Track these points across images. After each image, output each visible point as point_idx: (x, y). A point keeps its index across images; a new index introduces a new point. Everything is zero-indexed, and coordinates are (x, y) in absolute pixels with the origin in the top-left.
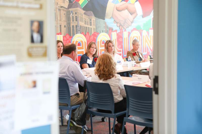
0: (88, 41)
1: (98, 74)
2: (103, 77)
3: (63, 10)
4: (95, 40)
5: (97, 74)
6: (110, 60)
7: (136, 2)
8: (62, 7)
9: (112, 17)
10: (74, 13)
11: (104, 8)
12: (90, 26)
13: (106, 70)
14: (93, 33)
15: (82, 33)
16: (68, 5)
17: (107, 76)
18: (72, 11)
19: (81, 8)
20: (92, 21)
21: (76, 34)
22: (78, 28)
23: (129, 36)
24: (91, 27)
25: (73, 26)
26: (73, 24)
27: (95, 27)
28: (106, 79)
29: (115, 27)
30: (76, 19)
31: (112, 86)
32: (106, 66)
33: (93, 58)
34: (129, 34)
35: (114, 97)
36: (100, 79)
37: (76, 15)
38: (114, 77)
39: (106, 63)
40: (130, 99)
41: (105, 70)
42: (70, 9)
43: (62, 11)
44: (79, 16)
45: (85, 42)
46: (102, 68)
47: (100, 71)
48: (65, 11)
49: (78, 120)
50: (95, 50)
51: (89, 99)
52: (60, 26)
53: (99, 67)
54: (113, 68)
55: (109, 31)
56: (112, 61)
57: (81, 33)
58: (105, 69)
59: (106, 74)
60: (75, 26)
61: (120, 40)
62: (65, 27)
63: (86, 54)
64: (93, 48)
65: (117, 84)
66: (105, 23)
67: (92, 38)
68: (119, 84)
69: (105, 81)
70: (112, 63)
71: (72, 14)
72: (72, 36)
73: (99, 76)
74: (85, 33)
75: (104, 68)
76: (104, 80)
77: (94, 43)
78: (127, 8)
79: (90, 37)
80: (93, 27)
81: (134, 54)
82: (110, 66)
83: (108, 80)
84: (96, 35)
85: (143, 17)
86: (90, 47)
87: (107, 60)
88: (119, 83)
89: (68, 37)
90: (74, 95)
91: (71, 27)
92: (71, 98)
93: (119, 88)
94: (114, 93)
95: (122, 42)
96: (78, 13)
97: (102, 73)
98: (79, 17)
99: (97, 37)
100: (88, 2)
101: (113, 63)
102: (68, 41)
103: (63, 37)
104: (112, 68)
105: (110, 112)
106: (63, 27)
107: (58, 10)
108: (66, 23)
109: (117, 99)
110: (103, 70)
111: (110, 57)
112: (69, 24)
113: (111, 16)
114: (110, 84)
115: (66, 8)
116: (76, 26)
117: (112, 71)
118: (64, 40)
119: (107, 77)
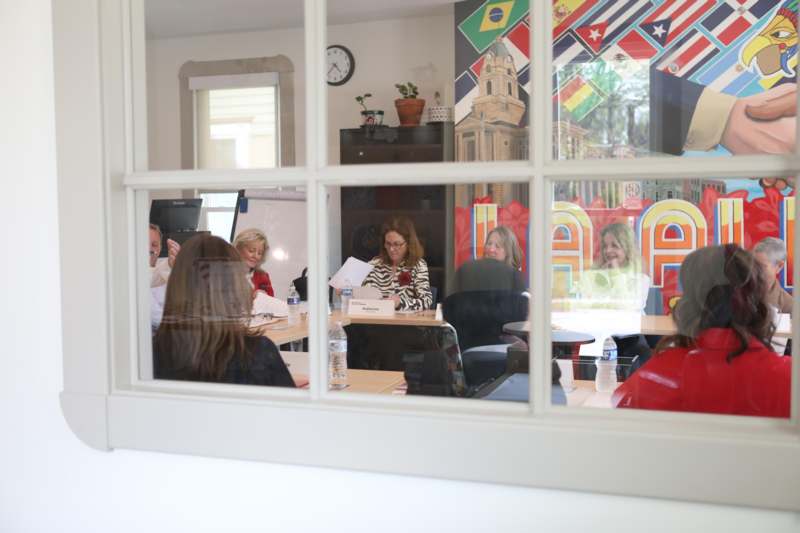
3: (502, 131)
8: (496, 123)
9: (721, 143)
15: (574, 199)
16: (520, 116)
19: (572, 121)
43: (497, 135)
45: (585, 229)
48: (508, 133)
55: (705, 192)
57: (567, 199)
61: (764, 227)
89: (516, 209)
100: (601, 100)
103: (499, 211)
107: (483, 133)
113: (717, 141)
115: (513, 126)
118: (500, 218)
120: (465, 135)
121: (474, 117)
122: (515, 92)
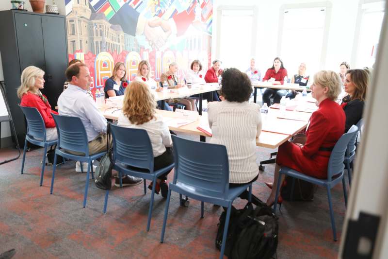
0: (115, 61)
1: (129, 116)
2: (136, 120)
3: (84, 21)
4: (124, 60)
5: (126, 115)
6: (144, 93)
7: (170, 18)
8: (82, 17)
9: (144, 34)
10: (98, 26)
11: (134, 22)
12: (117, 44)
13: (141, 109)
14: (121, 51)
15: (108, 51)
16: (90, 15)
17: (142, 117)
18: (95, 24)
19: (107, 20)
20: (120, 37)
21: (101, 51)
22: (104, 45)
23: (162, 56)
24: (119, 44)
25: (97, 43)
26: (97, 39)
27: (124, 45)
28: (142, 123)
29: (147, 46)
30: (101, 33)
31: (151, 133)
32: (139, 103)
33: (121, 82)
34: (162, 54)
35: (154, 149)
36: (133, 123)
37: (101, 29)
38: (154, 119)
39: (140, 97)
40: (181, 157)
41: (139, 109)
42: (94, 21)
43: (82, 22)
44: (104, 29)
45: (112, 62)
46: (133, 105)
47: (131, 111)
48: (87, 22)
49: (99, 182)
50: (124, 73)
51: (115, 148)
52: (81, 41)
53: (129, 104)
54: (150, 104)
55: (141, 50)
56: (147, 93)
57: (106, 51)
58: (138, 107)
59: (141, 115)
60: (99, 43)
61: (153, 60)
62: (87, 42)
63: (113, 77)
64: (122, 70)
65: (158, 129)
66: (136, 40)
67: (120, 57)
68: (161, 130)
69: (140, 125)
70: (149, 97)
71: (95, 27)
72: (96, 54)
73: (130, 119)
74: (112, 51)
75: (136, 106)
76: (138, 124)
77: (123, 64)
78: (160, 24)
79: (118, 56)
80: (121, 44)
81: (169, 77)
82: (146, 102)
83: (145, 124)
84: (124, 54)
85: (177, 35)
86: (117, 68)
87: (140, 93)
88: (161, 128)
89: (91, 55)
90: (94, 140)
91: (95, 42)
92: (90, 144)
93: (162, 135)
94: (154, 143)
95: (154, 63)
96: (103, 26)
97: (134, 114)
98: (104, 31)
99: (126, 56)
100: (115, 13)
101: (150, 95)
102: (91, 60)
103: (85, 55)
104: (148, 104)
105: (147, 171)
106: (84, 43)
107: (77, 21)
108: (87, 38)
109: (157, 152)
110: (135, 110)
111: (144, 87)
112: (92, 39)
113: (142, 33)
114: (146, 130)
115: (88, 19)
116: (101, 42)
117: (150, 110)
118: (85, 59)
119: (142, 119)
120: (70, 21)
121: (73, 13)
122: (88, 5)
